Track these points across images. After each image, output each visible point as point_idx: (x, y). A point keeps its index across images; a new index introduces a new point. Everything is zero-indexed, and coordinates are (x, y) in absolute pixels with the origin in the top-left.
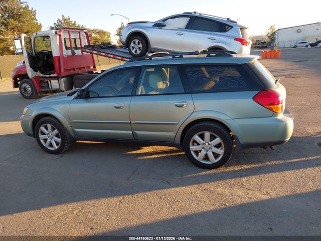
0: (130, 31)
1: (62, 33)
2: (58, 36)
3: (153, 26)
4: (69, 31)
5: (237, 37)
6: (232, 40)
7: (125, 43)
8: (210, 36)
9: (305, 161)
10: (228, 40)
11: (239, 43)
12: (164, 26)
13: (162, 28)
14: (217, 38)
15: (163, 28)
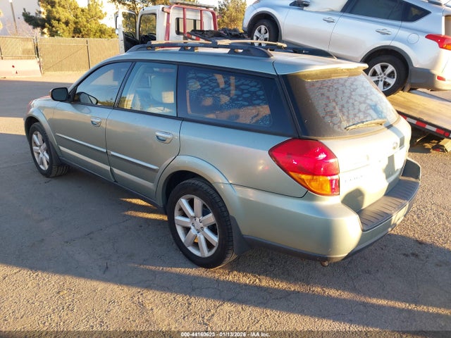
0: (255, 12)
1: (171, 11)
2: (166, 14)
3: (291, 5)
4: (184, 8)
5: (434, 31)
6: (423, 38)
7: (246, 30)
8: (381, 27)
9: (402, 310)
10: (413, 37)
11: (435, 44)
12: (307, 5)
13: (302, 9)
14: (393, 31)
15: (305, 8)
